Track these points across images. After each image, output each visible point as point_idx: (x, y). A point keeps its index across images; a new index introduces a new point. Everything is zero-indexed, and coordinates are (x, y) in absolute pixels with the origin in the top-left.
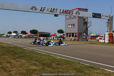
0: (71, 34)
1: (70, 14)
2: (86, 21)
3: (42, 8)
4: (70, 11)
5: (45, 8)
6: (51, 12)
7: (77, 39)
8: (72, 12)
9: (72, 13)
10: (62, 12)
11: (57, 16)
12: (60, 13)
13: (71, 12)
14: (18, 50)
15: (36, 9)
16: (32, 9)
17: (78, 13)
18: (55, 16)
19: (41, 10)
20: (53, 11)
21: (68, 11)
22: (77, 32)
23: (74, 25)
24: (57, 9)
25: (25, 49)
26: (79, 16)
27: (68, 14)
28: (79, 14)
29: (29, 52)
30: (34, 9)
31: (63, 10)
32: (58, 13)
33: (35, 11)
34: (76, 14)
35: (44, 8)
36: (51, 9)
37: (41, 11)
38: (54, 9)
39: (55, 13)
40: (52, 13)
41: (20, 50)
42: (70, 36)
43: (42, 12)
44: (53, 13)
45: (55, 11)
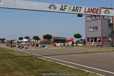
0: (92, 38)
1: (97, 13)
2: (111, 22)
3: (62, 6)
4: (98, 9)
5: (67, 6)
6: (74, 10)
7: (101, 45)
8: (100, 10)
9: (100, 12)
10: (88, 11)
11: (81, 16)
12: (85, 12)
13: (98, 11)
14: (34, 60)
15: (55, 8)
16: (50, 8)
17: (107, 12)
18: (78, 16)
19: (62, 8)
20: (76, 9)
21: (95, 10)
22: (101, 36)
23: (96, 28)
24: (81, 7)
25: (43, 60)
26: (108, 15)
27: (95, 13)
28: (109, 13)
29: (50, 65)
30: (53, 7)
31: (89, 8)
32: (82, 12)
33: (54, 10)
34: (105, 12)
35: (65, 6)
36: (74, 7)
37: (61, 10)
38: (77, 7)
39: (79, 13)
40: (75, 13)
41: (36, 61)
42: (92, 41)
43: (63, 12)
44: (77, 12)
45: (79, 10)
